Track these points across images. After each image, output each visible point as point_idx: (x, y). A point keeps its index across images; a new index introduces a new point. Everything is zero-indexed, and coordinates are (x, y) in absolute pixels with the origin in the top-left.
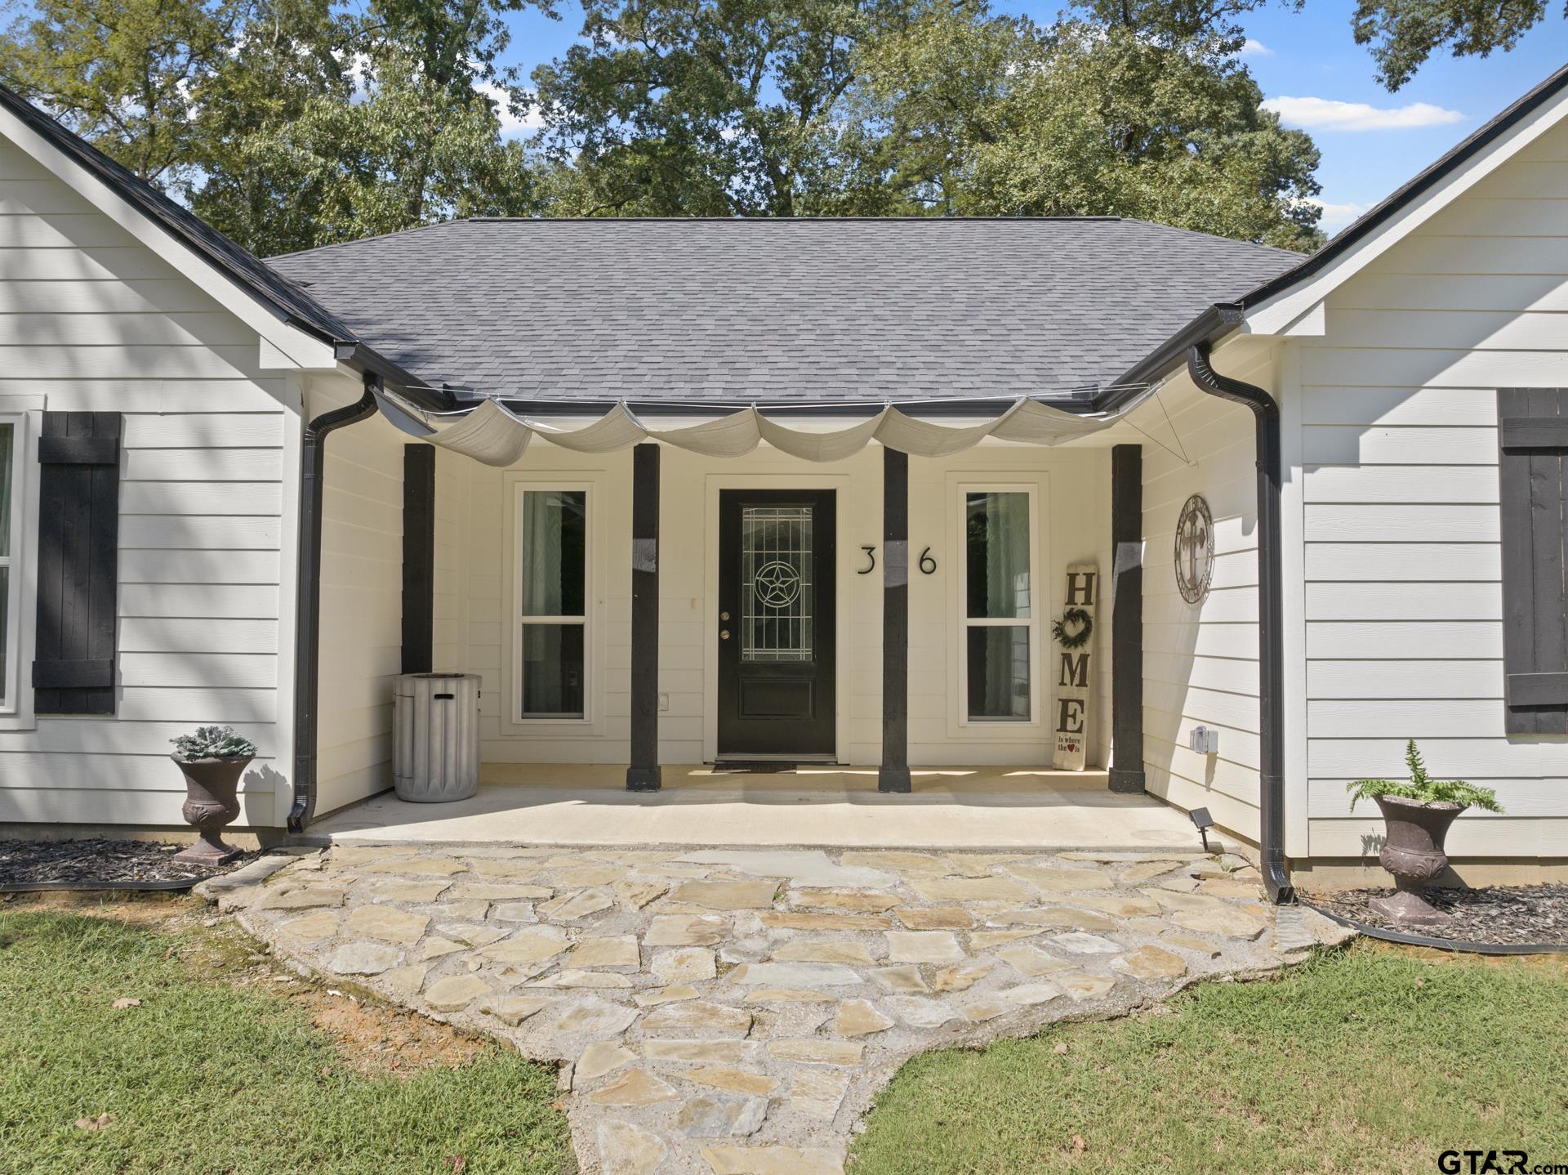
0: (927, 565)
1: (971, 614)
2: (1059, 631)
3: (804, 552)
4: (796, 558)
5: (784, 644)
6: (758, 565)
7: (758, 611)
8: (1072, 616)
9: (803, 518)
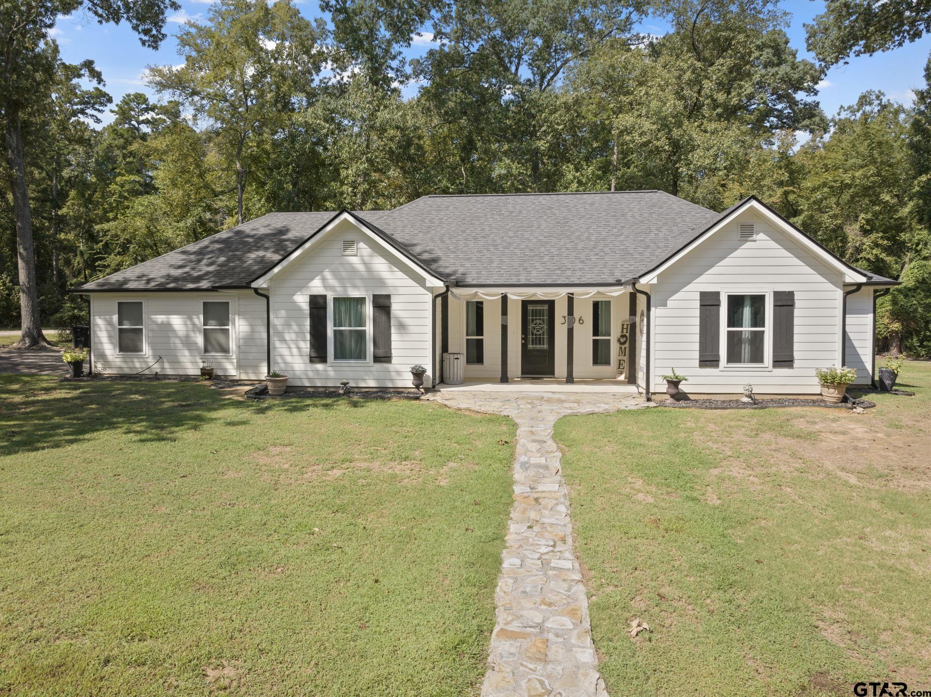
0: (581, 322)
1: (594, 336)
2: (619, 340)
3: (546, 318)
4: (543, 320)
5: (540, 344)
6: (533, 320)
7: (533, 335)
8: (622, 336)
9: (546, 307)
